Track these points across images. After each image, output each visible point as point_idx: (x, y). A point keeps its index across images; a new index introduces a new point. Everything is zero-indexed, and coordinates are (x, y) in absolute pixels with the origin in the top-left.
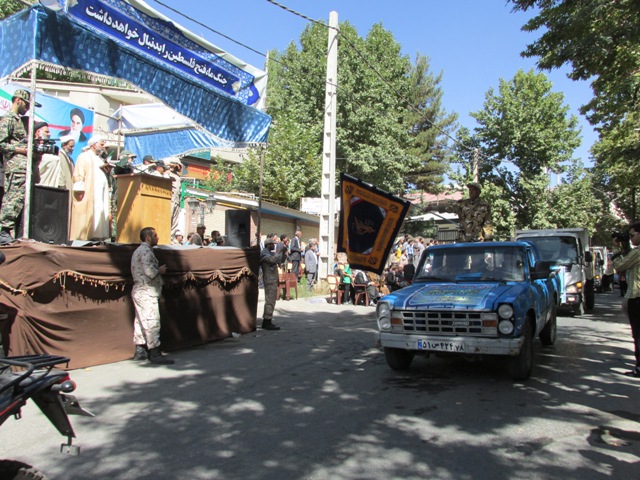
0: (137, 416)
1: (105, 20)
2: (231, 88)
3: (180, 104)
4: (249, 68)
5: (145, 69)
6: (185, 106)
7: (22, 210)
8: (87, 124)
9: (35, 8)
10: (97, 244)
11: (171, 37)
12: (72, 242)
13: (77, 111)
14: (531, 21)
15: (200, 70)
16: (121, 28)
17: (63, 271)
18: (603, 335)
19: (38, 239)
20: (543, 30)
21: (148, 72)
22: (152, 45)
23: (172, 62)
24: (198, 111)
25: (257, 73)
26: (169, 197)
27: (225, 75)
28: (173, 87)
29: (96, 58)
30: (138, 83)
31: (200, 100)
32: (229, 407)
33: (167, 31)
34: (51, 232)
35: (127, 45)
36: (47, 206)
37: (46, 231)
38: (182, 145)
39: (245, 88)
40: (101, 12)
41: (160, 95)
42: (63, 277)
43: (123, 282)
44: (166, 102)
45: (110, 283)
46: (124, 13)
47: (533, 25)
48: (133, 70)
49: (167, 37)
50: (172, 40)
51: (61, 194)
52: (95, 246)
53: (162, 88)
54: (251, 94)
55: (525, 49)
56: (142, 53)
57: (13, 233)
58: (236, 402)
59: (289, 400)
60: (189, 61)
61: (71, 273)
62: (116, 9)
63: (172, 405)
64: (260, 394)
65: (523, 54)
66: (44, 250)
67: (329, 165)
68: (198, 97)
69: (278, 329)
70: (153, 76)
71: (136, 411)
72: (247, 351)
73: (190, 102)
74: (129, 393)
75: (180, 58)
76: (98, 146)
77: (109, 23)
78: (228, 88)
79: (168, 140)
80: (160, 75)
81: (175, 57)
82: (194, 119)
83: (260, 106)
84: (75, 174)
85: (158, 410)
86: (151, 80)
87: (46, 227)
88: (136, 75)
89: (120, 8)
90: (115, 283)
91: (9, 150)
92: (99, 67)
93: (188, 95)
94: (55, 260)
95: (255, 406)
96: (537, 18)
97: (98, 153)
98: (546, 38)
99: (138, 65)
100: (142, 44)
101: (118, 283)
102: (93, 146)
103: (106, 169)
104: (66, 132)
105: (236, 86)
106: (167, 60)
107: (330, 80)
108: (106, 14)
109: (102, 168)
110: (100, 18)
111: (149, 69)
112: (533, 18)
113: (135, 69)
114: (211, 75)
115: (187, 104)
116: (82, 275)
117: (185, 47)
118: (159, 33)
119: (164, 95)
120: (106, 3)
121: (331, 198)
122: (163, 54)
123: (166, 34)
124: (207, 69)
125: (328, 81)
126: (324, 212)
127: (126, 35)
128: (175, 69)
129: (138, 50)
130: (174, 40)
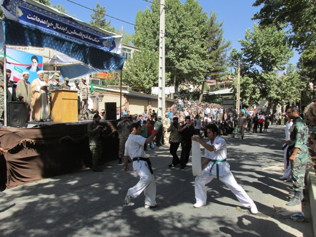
1: (36, 20)
2: (102, 44)
3: (76, 55)
6: (79, 56)
8: (40, 62)
9: (3, 21)
11: (70, 24)
12: (27, 126)
13: (34, 57)
15: (85, 37)
16: (44, 22)
17: (24, 140)
19: (11, 126)
22: (60, 28)
23: (70, 35)
26: (76, 99)
27: (98, 38)
30: (55, 49)
33: (68, 21)
34: (18, 122)
35: (47, 30)
37: (16, 121)
40: (34, 16)
42: (24, 142)
46: (46, 16)
48: (53, 43)
49: (68, 24)
52: (38, 127)
54: (112, 46)
56: (55, 33)
60: (79, 33)
61: (28, 140)
62: (42, 14)
66: (14, 131)
70: (63, 44)
75: (75, 33)
77: (38, 21)
81: (72, 32)
86: (62, 46)
87: (15, 119)
88: (54, 45)
89: (45, 13)
94: (19, 135)
100: (55, 28)
104: (29, 68)
105: (105, 43)
106: (68, 34)
110: (34, 19)
114: (91, 39)
116: (33, 140)
117: (78, 27)
118: (64, 22)
119: (68, 52)
120: (36, 12)
121: (163, 89)
122: (65, 31)
123: (68, 22)
124: (89, 36)
125: (160, 31)
126: (160, 96)
127: (47, 25)
128: (72, 38)
129: (53, 31)
130: (73, 25)
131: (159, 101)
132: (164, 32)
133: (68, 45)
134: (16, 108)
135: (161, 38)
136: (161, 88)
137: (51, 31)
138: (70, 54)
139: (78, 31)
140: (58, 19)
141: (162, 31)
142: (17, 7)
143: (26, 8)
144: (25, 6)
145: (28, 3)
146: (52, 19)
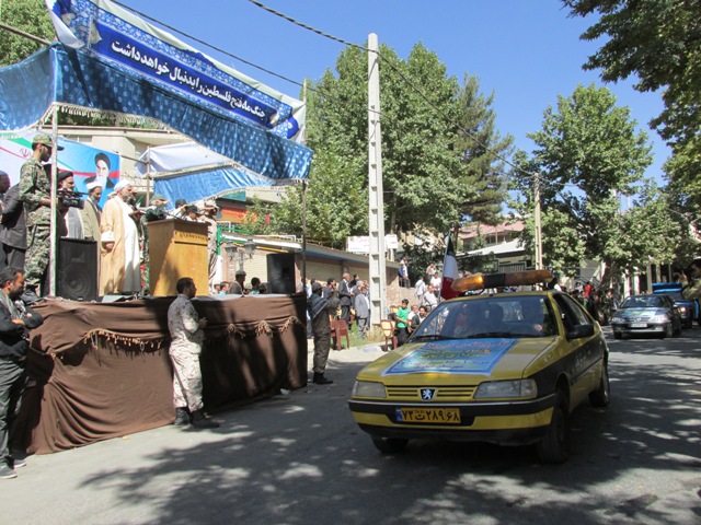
0: (185, 487)
1: (133, 56)
2: (269, 121)
3: (212, 142)
4: (286, 99)
5: (175, 106)
6: (219, 144)
7: (48, 265)
9: (54, 46)
10: (130, 299)
11: (204, 70)
12: (102, 298)
13: (101, 156)
14: (590, 29)
15: (236, 104)
16: (150, 63)
17: (94, 330)
18: (696, 373)
19: (66, 297)
20: (605, 39)
21: (178, 109)
22: (184, 79)
23: (207, 97)
24: (234, 148)
25: (295, 103)
26: (205, 243)
27: (263, 108)
28: (204, 123)
29: (123, 97)
30: (168, 122)
31: (236, 136)
32: (283, 473)
33: (199, 63)
34: (79, 287)
35: (158, 81)
36: (74, 260)
37: (74, 287)
38: (215, 185)
39: (283, 121)
40: (128, 46)
41: (191, 133)
42: (94, 336)
43: (159, 339)
44: (197, 140)
45: (145, 341)
46: (151, 47)
47: (593, 34)
48: (161, 108)
49: (200, 70)
50: (205, 73)
51: (89, 246)
52: (127, 301)
53: (192, 124)
54: (290, 126)
55: (587, 61)
56: (174, 89)
57: (38, 291)
58: (292, 468)
59: (349, 462)
60: (224, 95)
61: (102, 332)
62: (143, 43)
63: (221, 474)
64: (317, 457)
65: (585, 67)
66: (73, 308)
67: (376, 200)
68: (232, 133)
69: (331, 382)
70: (183, 113)
71: (182, 482)
72: (298, 409)
73: (224, 138)
74: (171, 461)
75: (216, 93)
76: (125, 192)
77: (137, 59)
78: (266, 122)
79: (200, 182)
80: (190, 112)
81: (210, 91)
82: (231, 157)
83: (300, 139)
84: (103, 223)
85: (206, 481)
86: (181, 118)
87: (73, 283)
88: (165, 112)
89: (147, 42)
90: (150, 340)
91: (35, 202)
92: (127, 106)
93: (221, 131)
94: (85, 319)
95: (311, 471)
96: (597, 25)
97: (125, 199)
98: (609, 48)
99: (166, 102)
100: (173, 79)
101: (154, 340)
102: (120, 192)
103: (136, 217)
104: (92, 179)
105: (274, 119)
107: (373, 107)
109: (131, 216)
110: (127, 54)
111: (178, 105)
112: (593, 25)
113: (164, 106)
114: (248, 109)
115: (221, 141)
116: (114, 333)
117: (219, 79)
118: (190, 66)
119: (195, 132)
120: (131, 37)
123: (197, 67)
124: (243, 102)
125: (370, 108)
127: (157, 70)
128: (211, 104)
129: (170, 86)
130: (208, 72)
132: (378, 109)
133: (194, 116)
134: (76, 255)
135: (373, 122)
137: (166, 84)
138: (198, 136)
139: (222, 89)
140: (177, 58)
142: (90, 22)
143: (108, 25)
144: (105, 21)
145: (111, 14)
146: (165, 57)
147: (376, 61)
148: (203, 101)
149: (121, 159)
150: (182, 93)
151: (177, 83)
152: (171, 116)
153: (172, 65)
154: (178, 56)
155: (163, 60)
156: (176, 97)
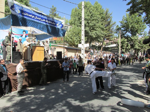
1: (27, 15)
4: (60, 20)
5: (36, 24)
6: (46, 31)
8: (27, 33)
9: (11, 15)
10: (27, 63)
11: (42, 16)
13: (24, 31)
14: (128, 3)
15: (49, 22)
16: (30, 16)
21: (37, 25)
22: (38, 18)
23: (42, 21)
25: (62, 21)
27: (55, 22)
28: (43, 27)
31: (49, 29)
35: (32, 19)
39: (59, 25)
40: (26, 13)
41: (40, 29)
44: (41, 30)
46: (31, 13)
48: (33, 25)
49: (41, 16)
51: (19, 53)
53: (40, 27)
54: (61, 26)
56: (35, 21)
60: (46, 21)
66: (16, 65)
70: (38, 25)
77: (28, 15)
78: (56, 25)
80: (39, 25)
82: (48, 33)
86: (37, 26)
88: (34, 25)
89: (30, 12)
96: (130, 2)
100: (35, 18)
105: (57, 25)
106: (41, 21)
108: (27, 13)
110: (26, 14)
111: (37, 24)
113: (34, 24)
114: (51, 23)
117: (45, 18)
118: (39, 16)
120: (27, 11)
121: (84, 45)
122: (40, 20)
124: (51, 22)
125: (82, 18)
126: (82, 48)
127: (32, 17)
128: (43, 23)
129: (35, 20)
130: (42, 17)
131: (82, 50)
132: (84, 18)
133: (40, 25)
134: (16, 55)
135: (83, 21)
136: (83, 45)
141: (83, 18)
142: (18, 9)
143: (22, 9)
144: (21, 9)
145: (22, 7)
146: (34, 14)
147: (84, 7)
148: (42, 22)
149: (28, 31)
150: (37, 21)
151: (36, 19)
152: (35, 26)
153: (35, 16)
154: (36, 14)
155: (33, 15)
156: (36, 22)
